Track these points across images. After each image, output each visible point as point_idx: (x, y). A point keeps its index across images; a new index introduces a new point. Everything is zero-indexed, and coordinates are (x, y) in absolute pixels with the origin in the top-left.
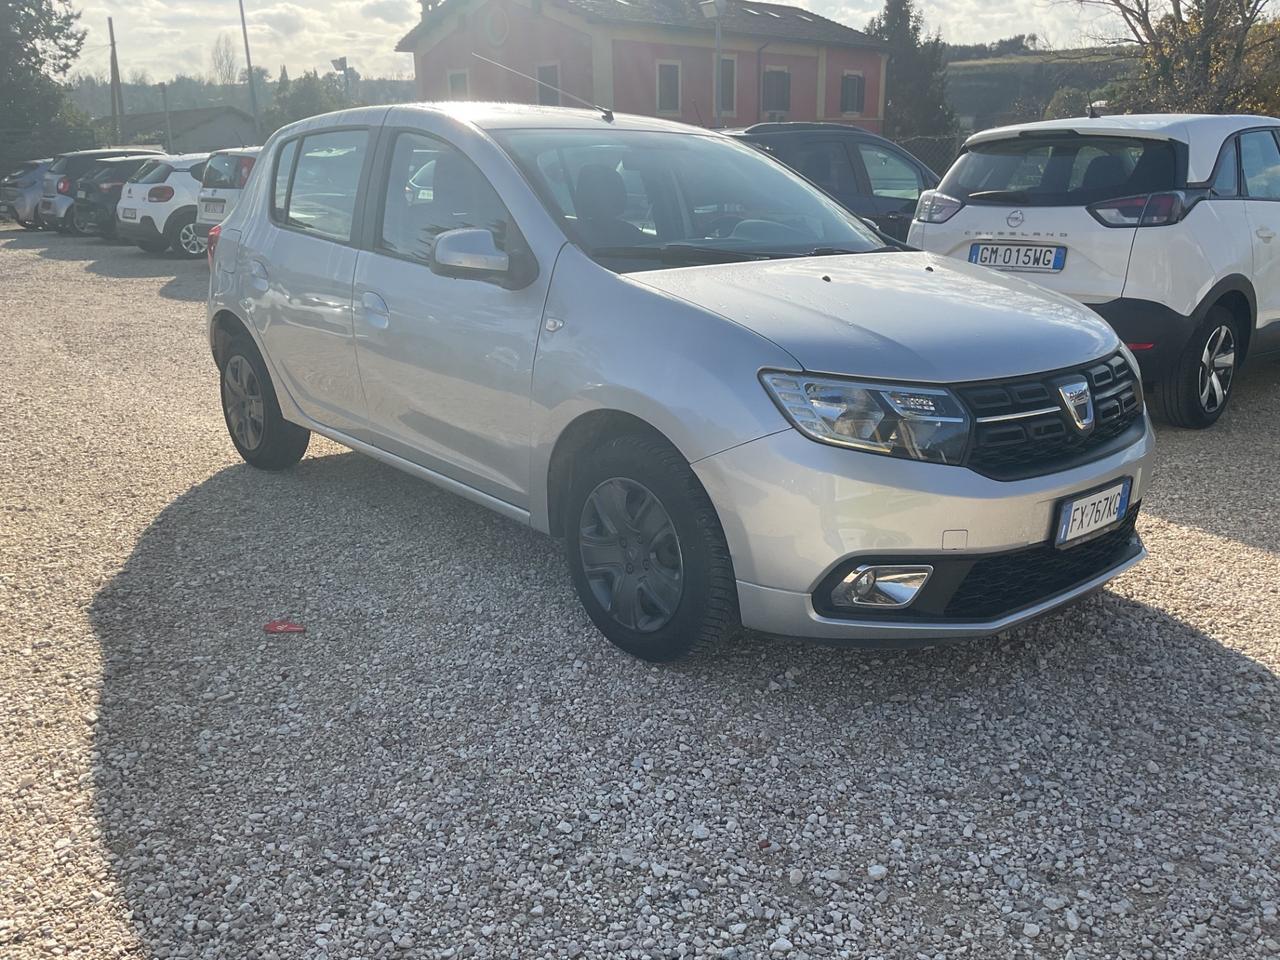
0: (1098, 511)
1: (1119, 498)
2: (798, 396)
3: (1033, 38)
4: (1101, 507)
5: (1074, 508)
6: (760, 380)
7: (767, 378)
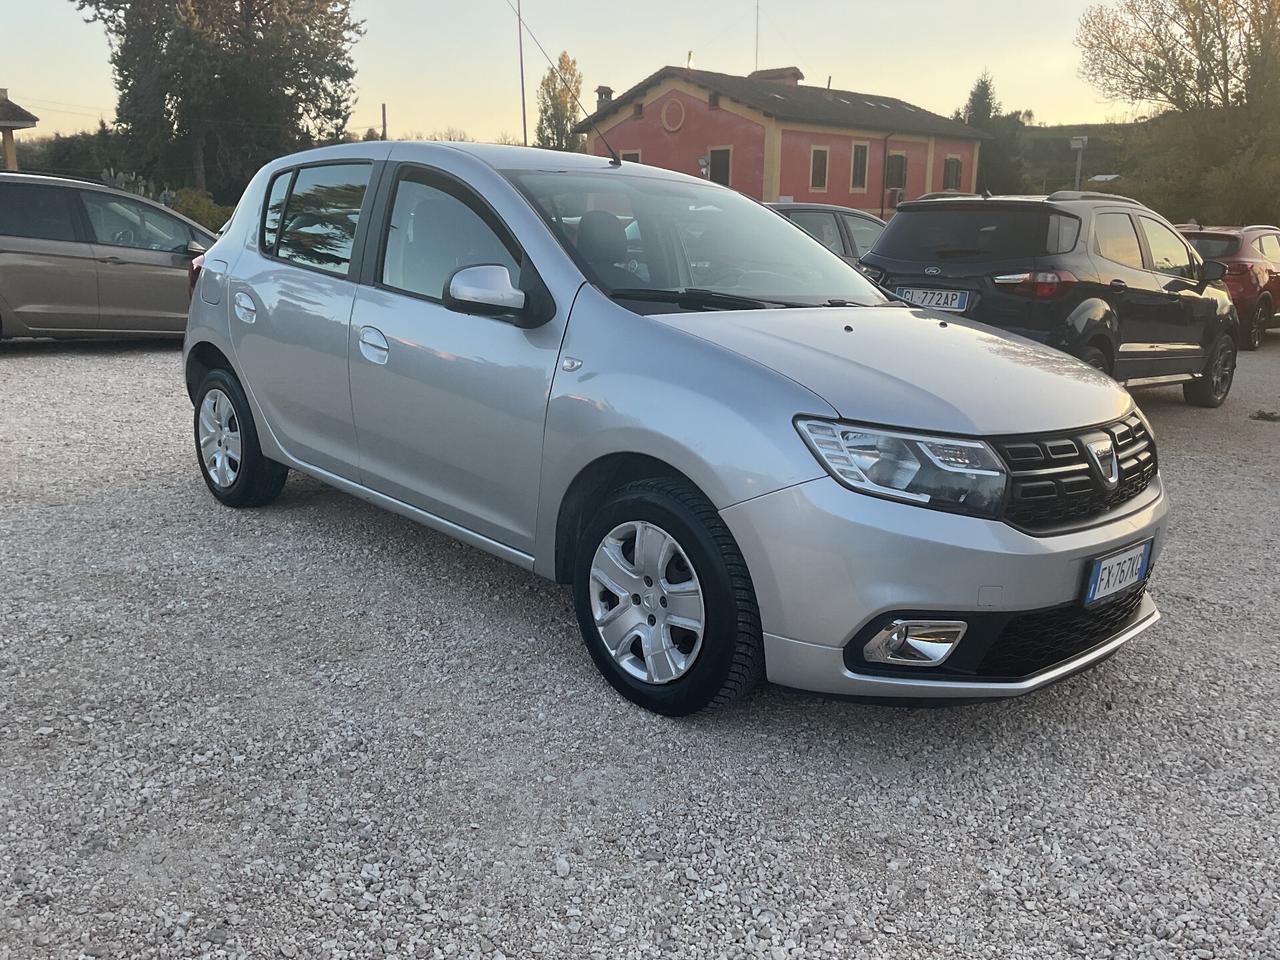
0: (1123, 571)
1: (1140, 558)
2: (834, 443)
3: (1029, 114)
4: (1125, 568)
5: (1103, 567)
6: (795, 427)
7: (802, 425)
